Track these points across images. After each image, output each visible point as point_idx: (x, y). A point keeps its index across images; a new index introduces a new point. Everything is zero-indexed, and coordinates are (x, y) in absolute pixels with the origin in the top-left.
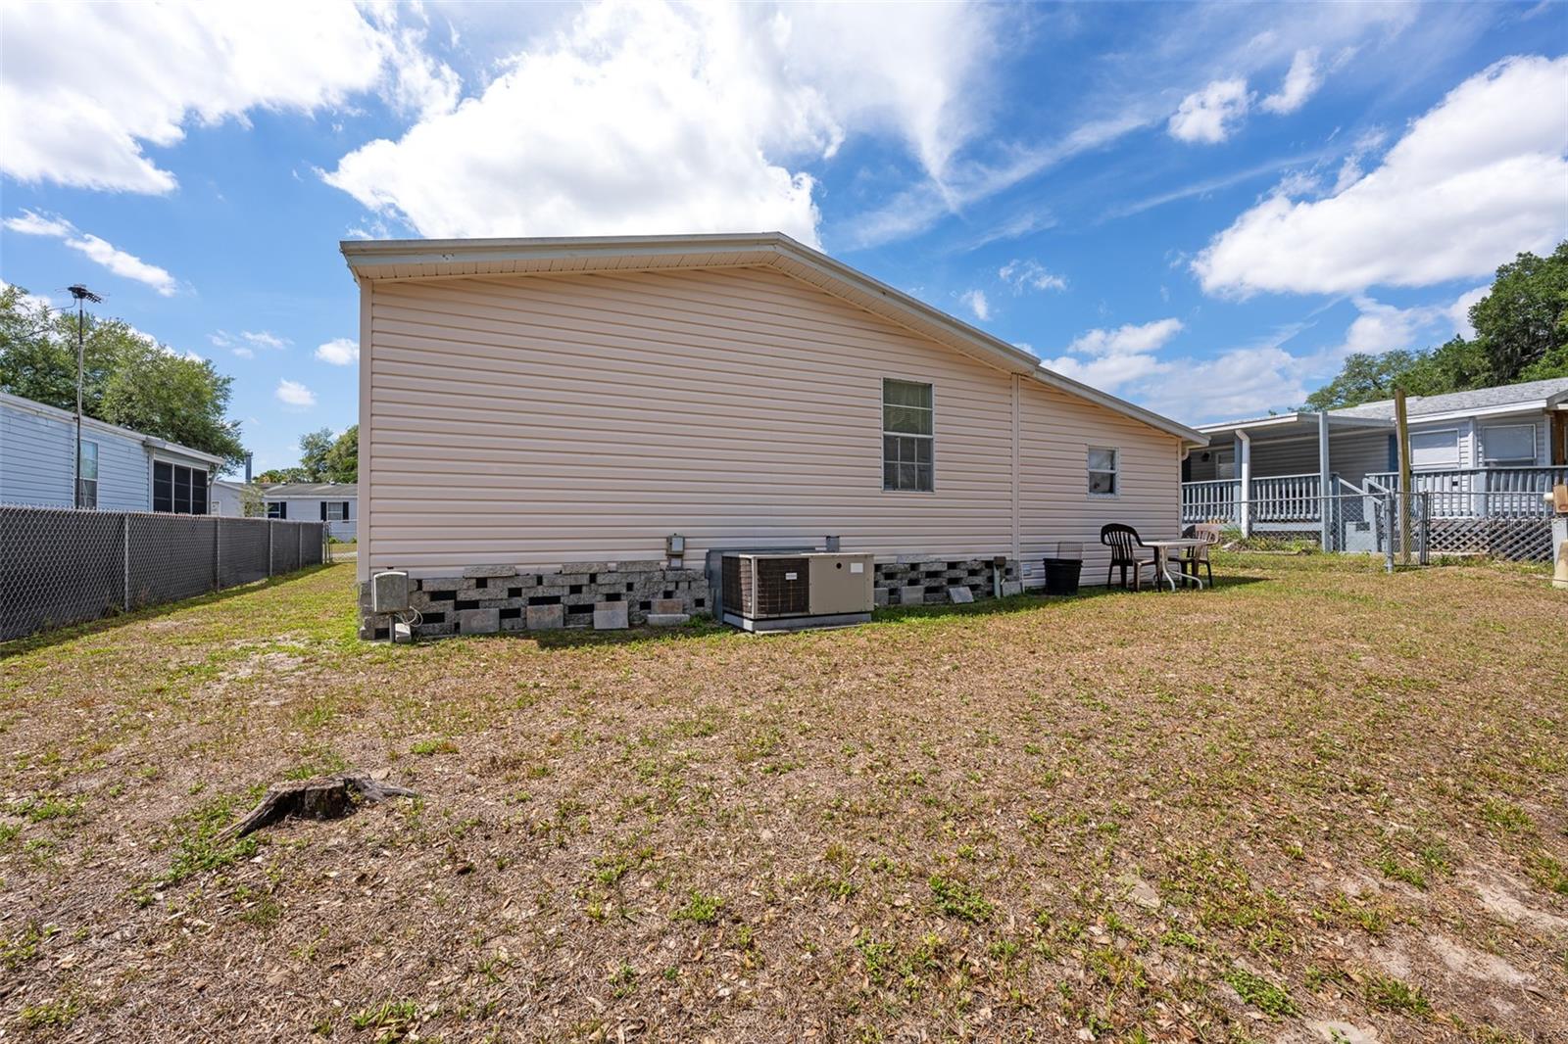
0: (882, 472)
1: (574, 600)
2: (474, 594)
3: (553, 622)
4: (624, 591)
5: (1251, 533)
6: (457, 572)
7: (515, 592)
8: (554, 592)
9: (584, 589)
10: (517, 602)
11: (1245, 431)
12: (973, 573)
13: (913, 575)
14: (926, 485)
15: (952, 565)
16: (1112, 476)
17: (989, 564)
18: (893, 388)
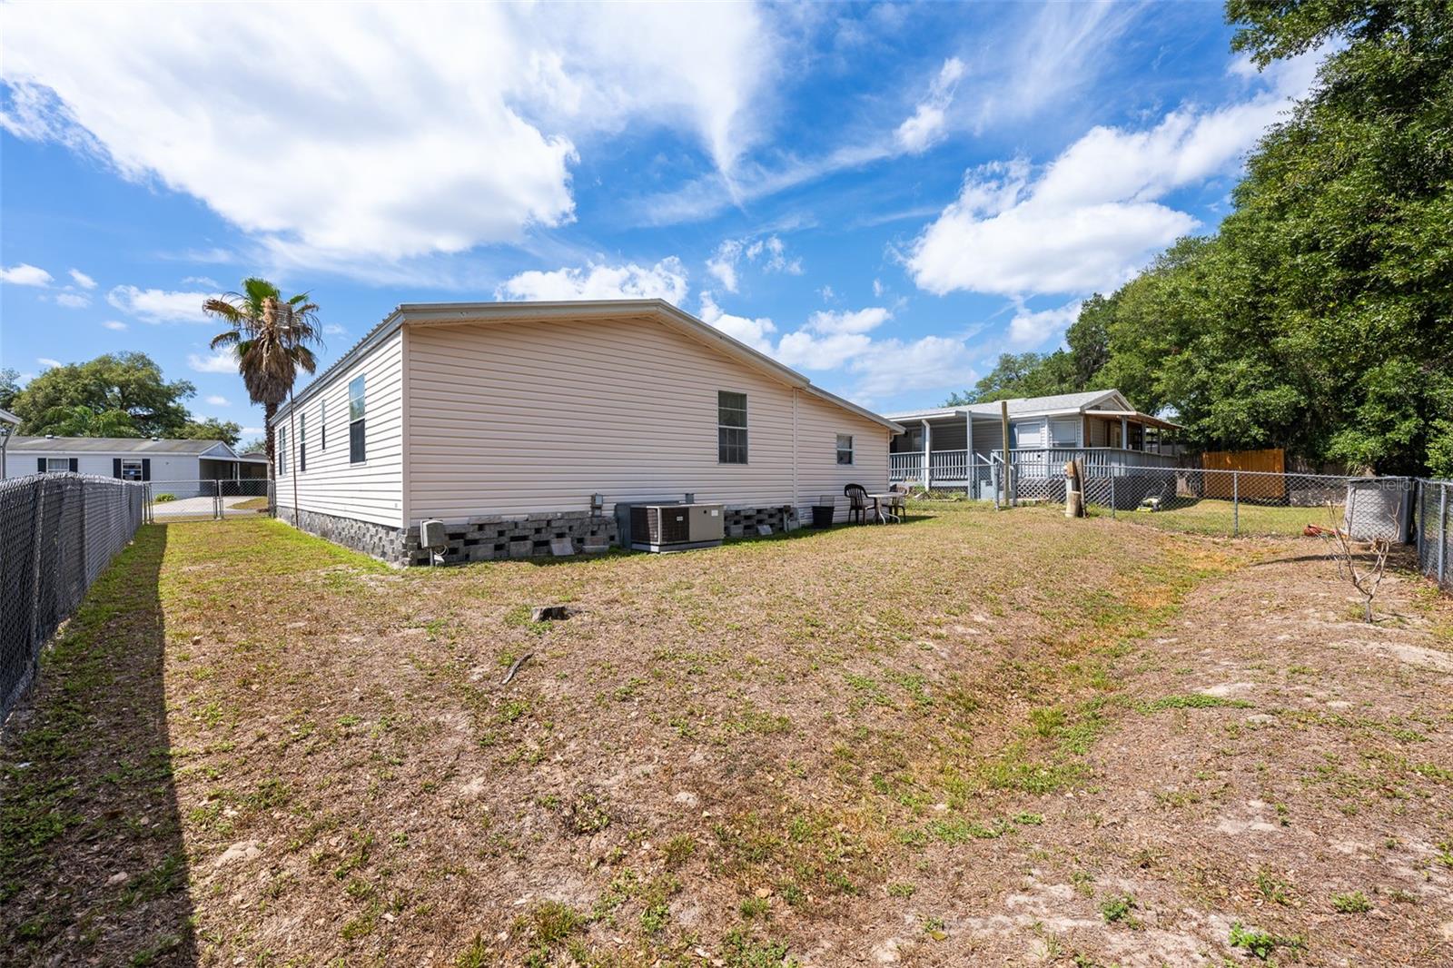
0: (717, 452)
1: (537, 537)
2: (477, 535)
3: (527, 552)
4: (567, 531)
5: (931, 488)
6: (464, 520)
7: (501, 533)
8: (525, 533)
9: (543, 531)
10: (504, 540)
11: (928, 421)
12: (771, 516)
13: (736, 518)
14: (744, 459)
15: (759, 511)
16: (850, 453)
17: (780, 510)
18: (724, 397)
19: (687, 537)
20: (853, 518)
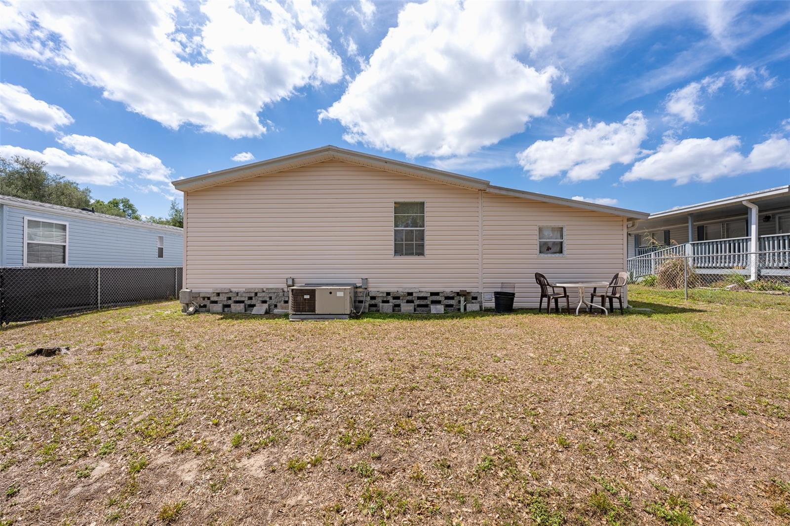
0: (393, 248)
1: (249, 302)
2: (215, 299)
3: (241, 310)
4: (268, 299)
6: (211, 290)
7: (229, 298)
8: (242, 299)
9: (253, 298)
10: (230, 302)
11: (751, 202)
12: (447, 298)
13: (410, 298)
14: (421, 252)
15: (434, 294)
16: (562, 243)
17: (458, 294)
18: (400, 207)
19: (314, 310)
20: (544, 305)
